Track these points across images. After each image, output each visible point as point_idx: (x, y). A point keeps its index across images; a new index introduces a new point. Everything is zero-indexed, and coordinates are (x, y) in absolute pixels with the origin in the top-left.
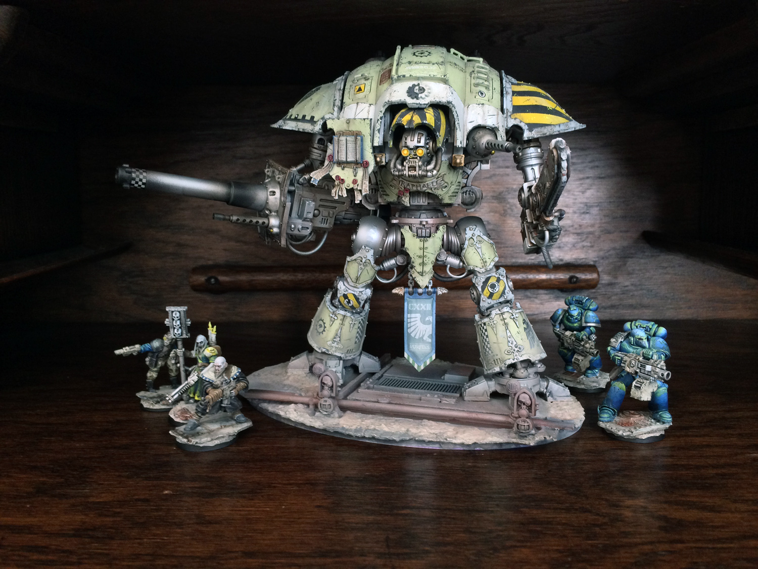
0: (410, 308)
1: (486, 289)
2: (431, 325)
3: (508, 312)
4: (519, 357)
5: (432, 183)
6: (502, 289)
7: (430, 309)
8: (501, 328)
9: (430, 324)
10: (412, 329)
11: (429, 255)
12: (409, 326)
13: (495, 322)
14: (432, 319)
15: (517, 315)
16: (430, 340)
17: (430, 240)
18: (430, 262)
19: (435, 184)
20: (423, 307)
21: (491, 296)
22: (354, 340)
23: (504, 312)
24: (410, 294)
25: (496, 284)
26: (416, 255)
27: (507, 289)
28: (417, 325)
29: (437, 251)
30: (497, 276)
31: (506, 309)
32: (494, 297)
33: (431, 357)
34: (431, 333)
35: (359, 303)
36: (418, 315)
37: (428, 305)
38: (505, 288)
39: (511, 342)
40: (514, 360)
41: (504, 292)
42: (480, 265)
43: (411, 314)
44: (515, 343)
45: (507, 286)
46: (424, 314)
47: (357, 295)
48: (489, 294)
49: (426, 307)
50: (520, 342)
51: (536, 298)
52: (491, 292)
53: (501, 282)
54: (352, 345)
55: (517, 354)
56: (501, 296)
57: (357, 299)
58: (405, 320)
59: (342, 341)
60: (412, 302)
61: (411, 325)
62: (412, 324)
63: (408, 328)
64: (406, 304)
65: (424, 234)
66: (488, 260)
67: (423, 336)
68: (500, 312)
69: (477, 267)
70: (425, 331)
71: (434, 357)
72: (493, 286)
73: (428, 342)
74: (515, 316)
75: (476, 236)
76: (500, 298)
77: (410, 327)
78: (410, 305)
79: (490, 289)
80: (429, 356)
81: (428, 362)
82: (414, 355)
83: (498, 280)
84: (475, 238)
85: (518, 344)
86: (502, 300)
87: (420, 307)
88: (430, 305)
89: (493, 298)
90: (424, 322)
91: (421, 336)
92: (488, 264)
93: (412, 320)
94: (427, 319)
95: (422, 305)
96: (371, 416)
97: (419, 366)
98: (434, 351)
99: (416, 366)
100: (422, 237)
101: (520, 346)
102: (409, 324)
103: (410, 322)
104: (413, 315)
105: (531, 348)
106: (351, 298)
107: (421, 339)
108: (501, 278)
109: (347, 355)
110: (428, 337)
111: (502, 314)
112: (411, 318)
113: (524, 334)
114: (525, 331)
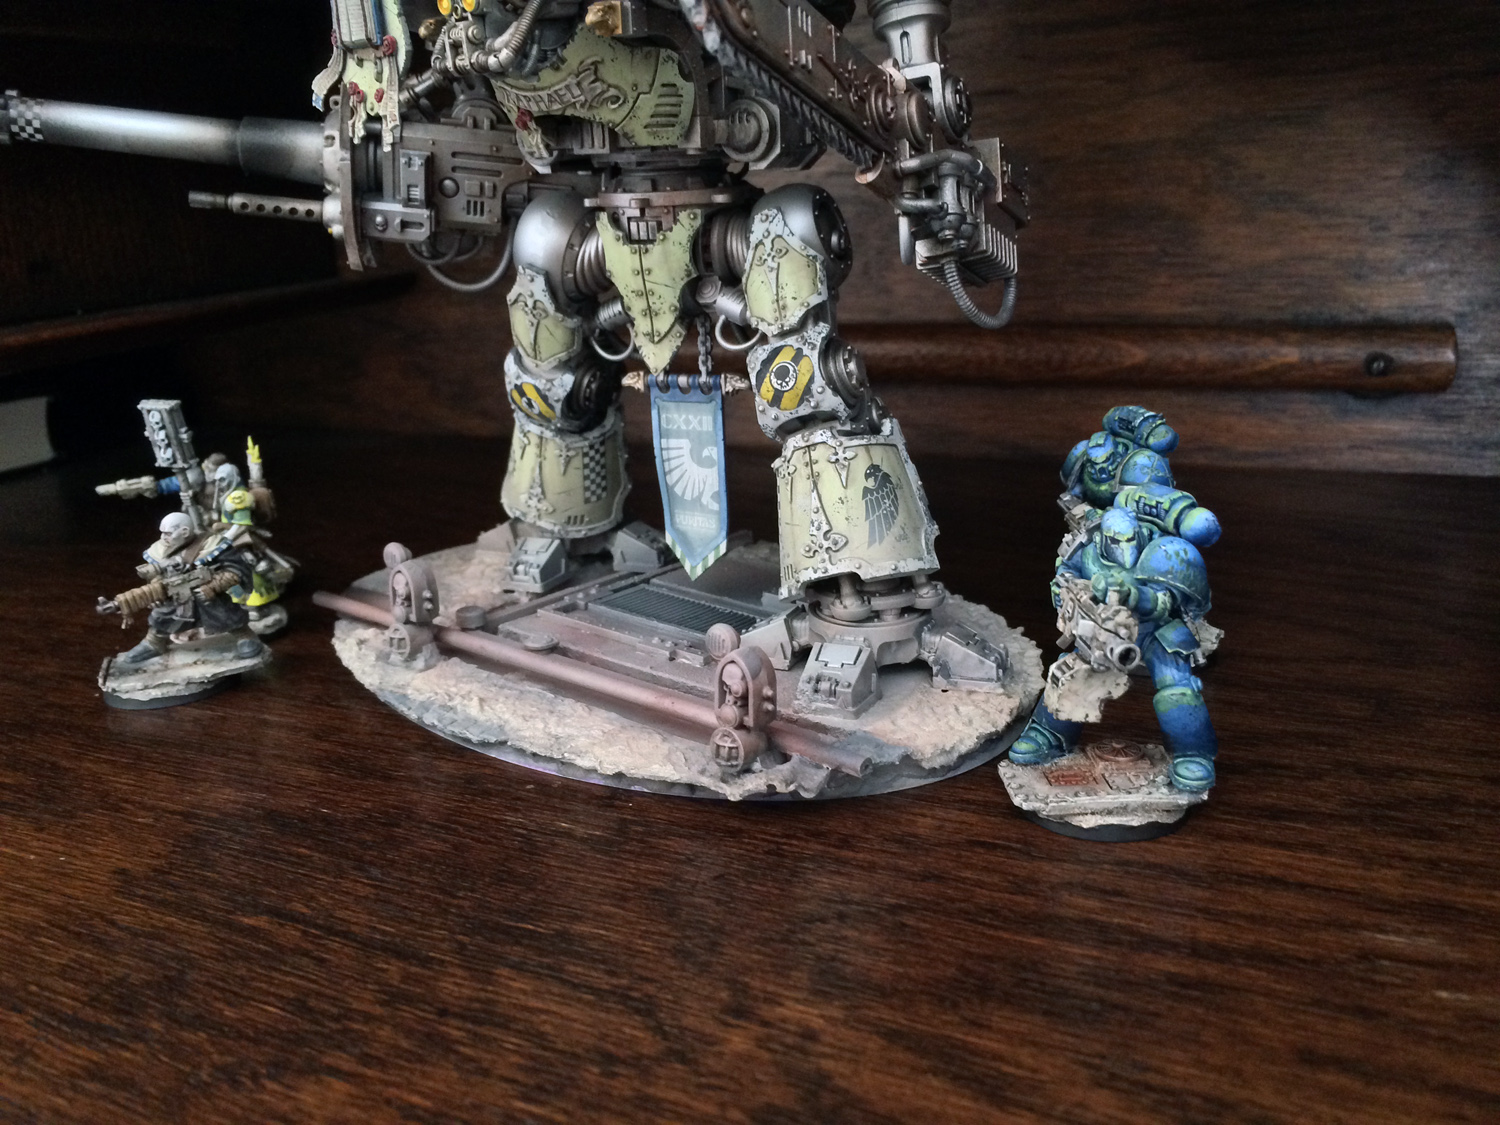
0: (664, 425)
1: (767, 380)
2: (715, 469)
3: (824, 443)
4: (829, 566)
5: (567, 87)
6: (804, 380)
7: (711, 429)
8: (803, 484)
9: (711, 466)
10: (675, 476)
11: (659, 290)
12: (667, 470)
13: (791, 469)
14: (715, 452)
15: (849, 454)
16: (715, 506)
17: (656, 250)
18: (665, 307)
19: (577, 92)
20: (694, 423)
21: (776, 400)
22: (579, 496)
23: (815, 445)
24: (660, 389)
25: (791, 368)
26: (630, 289)
27: (819, 381)
28: (684, 467)
29: (678, 279)
30: (796, 346)
31: (820, 435)
32: (785, 402)
33: (718, 547)
34: (716, 489)
35: (551, 407)
36: (685, 443)
37: (704, 418)
38: (811, 380)
39: (816, 524)
40: (815, 572)
41: (808, 391)
42: (770, 317)
43: (668, 438)
44: (825, 528)
45: (817, 374)
46: (698, 441)
47: (541, 387)
48: (770, 395)
49: (700, 423)
50: (840, 525)
51: (1284, 411)
52: (776, 389)
53: (804, 362)
54: (579, 508)
55: (826, 556)
56: (801, 401)
57: (545, 398)
58: (657, 452)
59: (549, 495)
60: (668, 410)
61: (673, 467)
62: (674, 463)
63: (665, 474)
64: (654, 413)
65: (643, 236)
66: (789, 302)
67: (701, 494)
68: (804, 444)
69: (763, 320)
70: (705, 483)
71: (723, 549)
72: (782, 374)
73: (711, 511)
74: (841, 455)
75: (772, 236)
76: (799, 405)
77: (671, 471)
78: (663, 416)
79: (774, 380)
80: (714, 544)
81: (711, 561)
82: (683, 537)
83: (798, 356)
84: (768, 242)
85: (834, 531)
86: (804, 410)
87: (687, 422)
88: (710, 418)
89: (782, 406)
90: (701, 462)
91: (696, 494)
92: (788, 314)
93: (673, 453)
94: (706, 453)
95: (691, 417)
96: (484, 674)
97: (693, 568)
98: (724, 533)
99: (687, 567)
100: (639, 242)
101: (837, 537)
102: (666, 464)
103: (669, 460)
104: (673, 442)
105: (871, 543)
106: (532, 394)
107: (697, 501)
108: (806, 350)
109: (570, 528)
110: (712, 497)
111: (810, 447)
112: (668, 449)
113: (858, 506)
114: (864, 496)
